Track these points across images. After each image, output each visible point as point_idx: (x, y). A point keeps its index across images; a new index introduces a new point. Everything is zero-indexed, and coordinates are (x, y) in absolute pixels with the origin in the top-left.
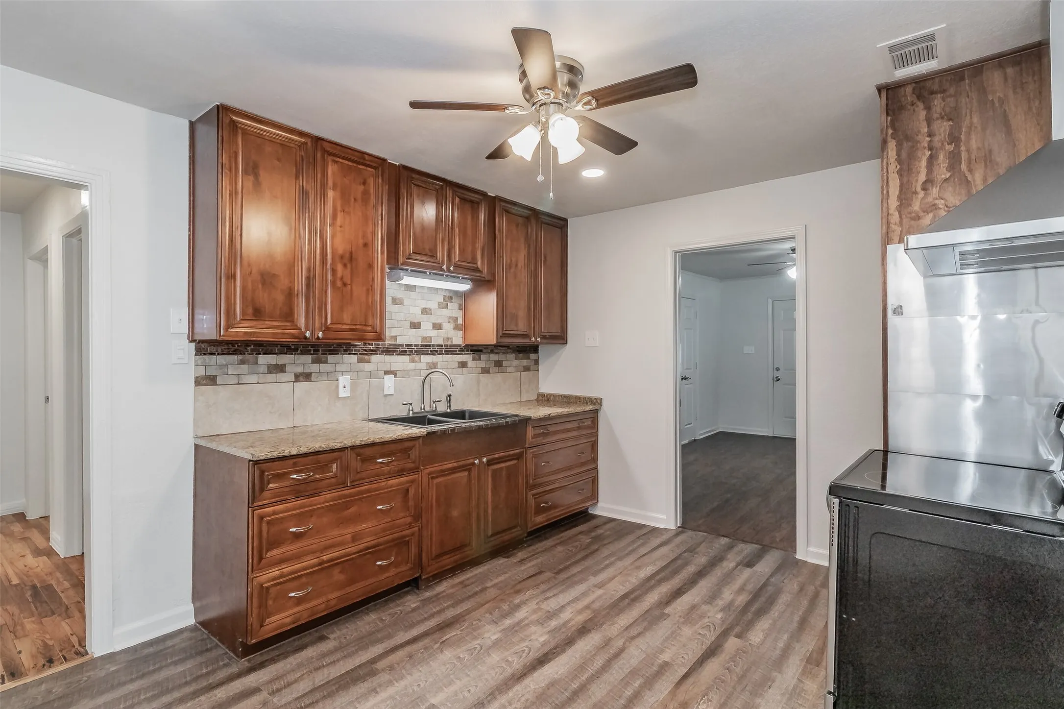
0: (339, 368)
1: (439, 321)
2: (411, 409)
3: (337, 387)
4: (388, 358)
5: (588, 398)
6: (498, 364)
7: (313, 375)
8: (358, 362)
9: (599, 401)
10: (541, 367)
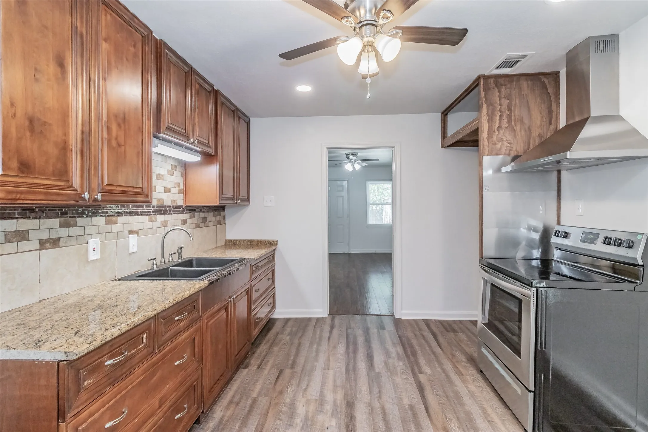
0: (88, 231)
1: (168, 186)
2: (155, 263)
3: (87, 250)
4: (132, 219)
5: (267, 241)
6: (204, 220)
7: (61, 239)
8: (106, 224)
9: (276, 243)
10: (227, 222)
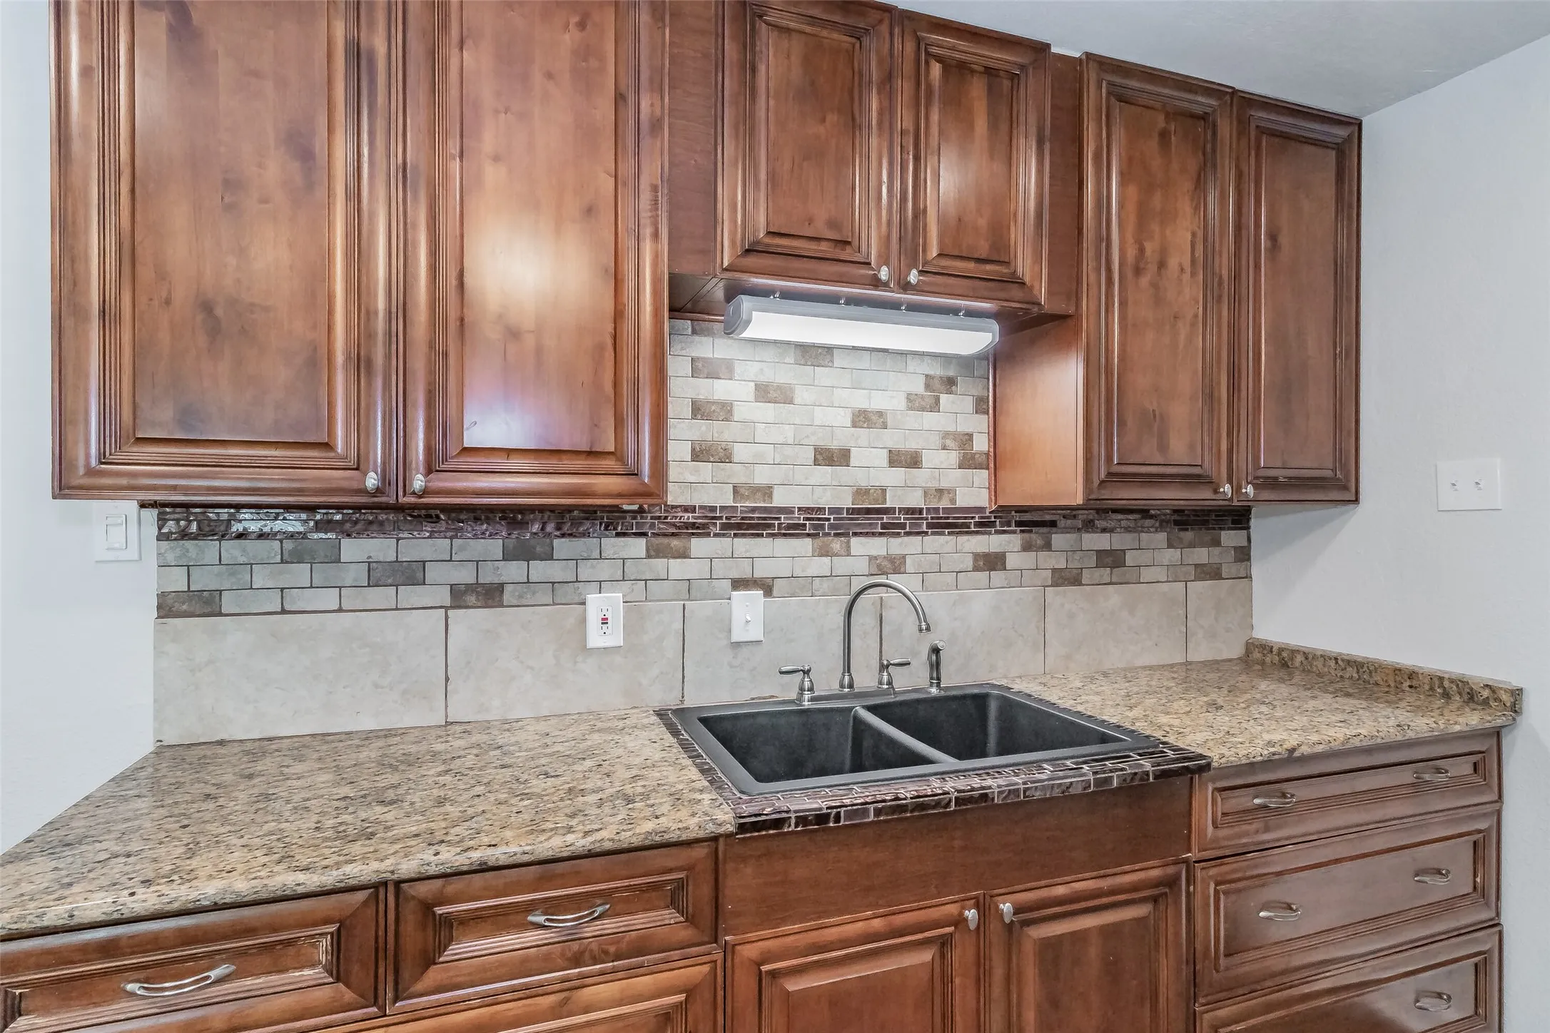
0: (586, 571)
1: (912, 445)
2: (807, 684)
3: (583, 620)
4: (743, 545)
6: (1111, 560)
7: (508, 589)
8: (649, 556)
10: (1256, 569)
